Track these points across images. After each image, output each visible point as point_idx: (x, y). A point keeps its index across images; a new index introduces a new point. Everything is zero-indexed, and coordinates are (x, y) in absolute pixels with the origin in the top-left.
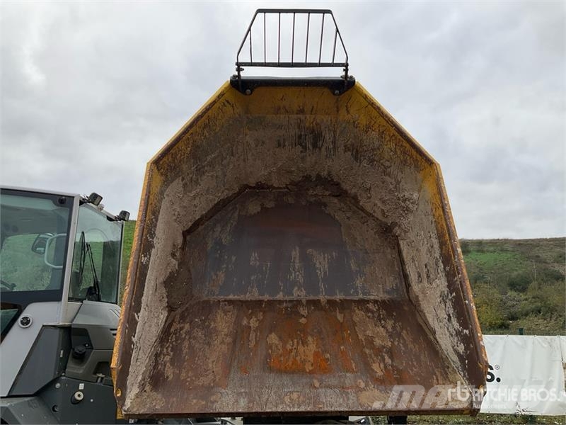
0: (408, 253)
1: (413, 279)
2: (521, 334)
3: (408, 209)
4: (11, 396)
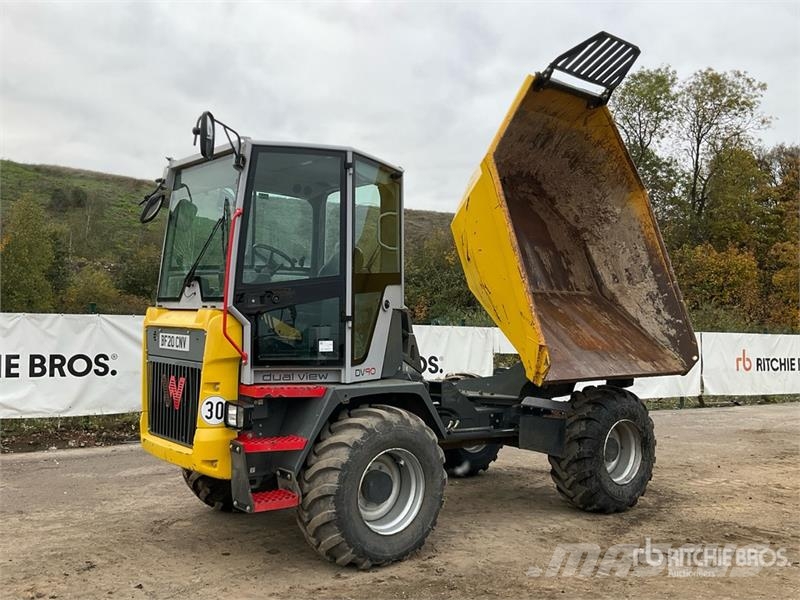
0: (599, 257)
1: (607, 279)
2: (464, 325)
3: (607, 220)
4: (382, 378)
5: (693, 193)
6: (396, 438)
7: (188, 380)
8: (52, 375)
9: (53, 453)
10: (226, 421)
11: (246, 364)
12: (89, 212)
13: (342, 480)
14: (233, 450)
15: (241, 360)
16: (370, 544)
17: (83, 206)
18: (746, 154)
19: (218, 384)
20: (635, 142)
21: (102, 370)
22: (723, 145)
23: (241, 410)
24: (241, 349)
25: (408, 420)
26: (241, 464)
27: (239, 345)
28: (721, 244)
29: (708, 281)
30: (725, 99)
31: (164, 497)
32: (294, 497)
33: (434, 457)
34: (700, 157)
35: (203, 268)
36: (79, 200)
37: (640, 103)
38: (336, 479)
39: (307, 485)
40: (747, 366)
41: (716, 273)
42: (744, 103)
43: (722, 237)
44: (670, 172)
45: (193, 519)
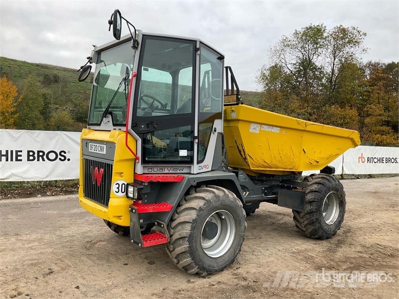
4: (212, 170)
5: (331, 82)
6: (222, 204)
7: (105, 170)
8: (38, 160)
9: (39, 199)
10: (127, 194)
11: (138, 162)
12: (60, 85)
13: (193, 228)
14: (131, 211)
15: (135, 160)
16: (207, 263)
17: (58, 82)
18: (354, 65)
19: (122, 173)
20: (306, 58)
21: (63, 158)
22: (345, 61)
23: (136, 189)
24: (135, 153)
25: (228, 195)
26: (135, 219)
27: (134, 151)
28: (342, 105)
29: (336, 122)
30: (347, 40)
31: (93, 226)
32: (165, 237)
33: (241, 214)
34: (335, 66)
35: (113, 108)
36: (56, 79)
37: (309, 40)
38: (189, 228)
39: (172, 231)
40: (363, 161)
41: (339, 118)
42: (355, 42)
43: (343, 102)
44: (321, 72)
45: (108, 240)
